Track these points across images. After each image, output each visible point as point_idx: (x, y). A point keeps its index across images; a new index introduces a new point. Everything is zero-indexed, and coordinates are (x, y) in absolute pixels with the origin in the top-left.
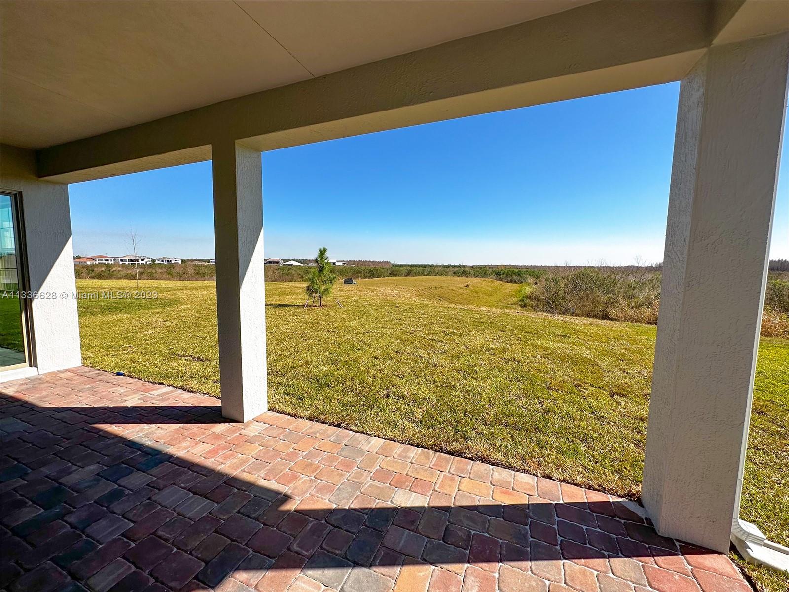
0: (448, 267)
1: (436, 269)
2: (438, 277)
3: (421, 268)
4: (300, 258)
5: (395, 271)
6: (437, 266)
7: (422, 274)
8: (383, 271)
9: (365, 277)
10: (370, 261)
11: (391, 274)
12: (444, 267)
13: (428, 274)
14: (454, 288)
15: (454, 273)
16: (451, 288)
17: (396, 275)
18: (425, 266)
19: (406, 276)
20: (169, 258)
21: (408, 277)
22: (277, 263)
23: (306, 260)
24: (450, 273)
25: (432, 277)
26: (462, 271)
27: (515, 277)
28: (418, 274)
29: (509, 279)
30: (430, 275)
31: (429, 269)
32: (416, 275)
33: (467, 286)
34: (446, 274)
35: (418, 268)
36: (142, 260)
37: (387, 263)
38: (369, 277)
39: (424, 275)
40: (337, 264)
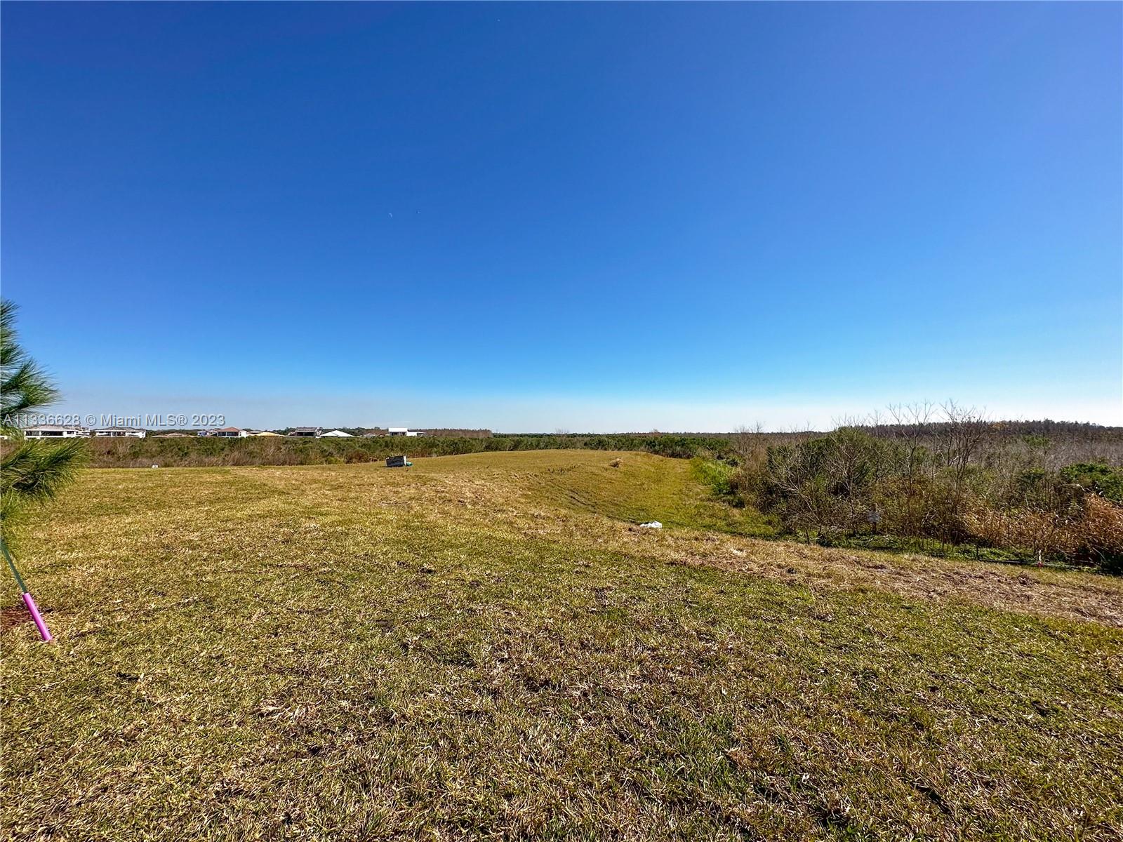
0: (574, 436)
1: (558, 440)
2: (562, 451)
3: (534, 438)
4: (353, 427)
5: (494, 443)
6: (559, 436)
7: (537, 446)
8: (474, 443)
9: (445, 453)
10: (461, 430)
11: (488, 448)
12: (568, 436)
13: (546, 447)
14: (594, 470)
15: (586, 444)
16: (589, 469)
17: (497, 449)
18: (541, 436)
19: (512, 450)
20: (121, 429)
21: (516, 452)
22: (311, 434)
23: (363, 429)
24: (578, 445)
25: (552, 451)
26: (597, 442)
27: (678, 449)
28: (531, 447)
29: (670, 452)
30: (548, 447)
31: (547, 439)
32: (527, 449)
33: (616, 465)
34: (574, 446)
35: (531, 439)
36: (69, 433)
37: (486, 431)
38: (451, 453)
39: (540, 449)
40: (409, 434)
